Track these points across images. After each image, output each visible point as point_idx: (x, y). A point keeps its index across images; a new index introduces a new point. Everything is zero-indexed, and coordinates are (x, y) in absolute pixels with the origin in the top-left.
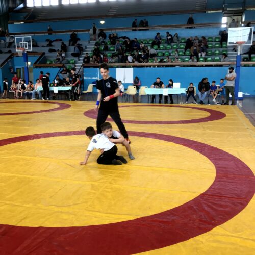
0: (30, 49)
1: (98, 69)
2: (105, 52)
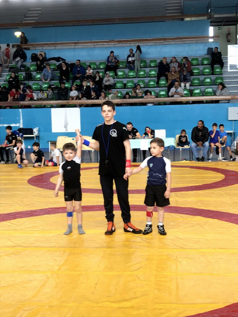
1: (20, 110)
2: (28, 82)
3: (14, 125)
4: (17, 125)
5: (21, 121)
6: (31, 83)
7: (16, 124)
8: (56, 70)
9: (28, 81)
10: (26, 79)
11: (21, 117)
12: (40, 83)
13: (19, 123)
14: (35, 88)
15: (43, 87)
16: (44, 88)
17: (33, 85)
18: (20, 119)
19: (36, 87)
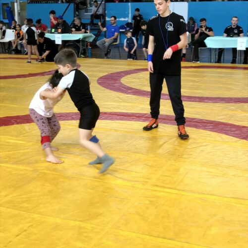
1: (130, 4)
3: (122, 19)
4: (126, 19)
5: (130, 15)
7: (125, 18)
11: (130, 11)
13: (128, 17)
18: (128, 14)
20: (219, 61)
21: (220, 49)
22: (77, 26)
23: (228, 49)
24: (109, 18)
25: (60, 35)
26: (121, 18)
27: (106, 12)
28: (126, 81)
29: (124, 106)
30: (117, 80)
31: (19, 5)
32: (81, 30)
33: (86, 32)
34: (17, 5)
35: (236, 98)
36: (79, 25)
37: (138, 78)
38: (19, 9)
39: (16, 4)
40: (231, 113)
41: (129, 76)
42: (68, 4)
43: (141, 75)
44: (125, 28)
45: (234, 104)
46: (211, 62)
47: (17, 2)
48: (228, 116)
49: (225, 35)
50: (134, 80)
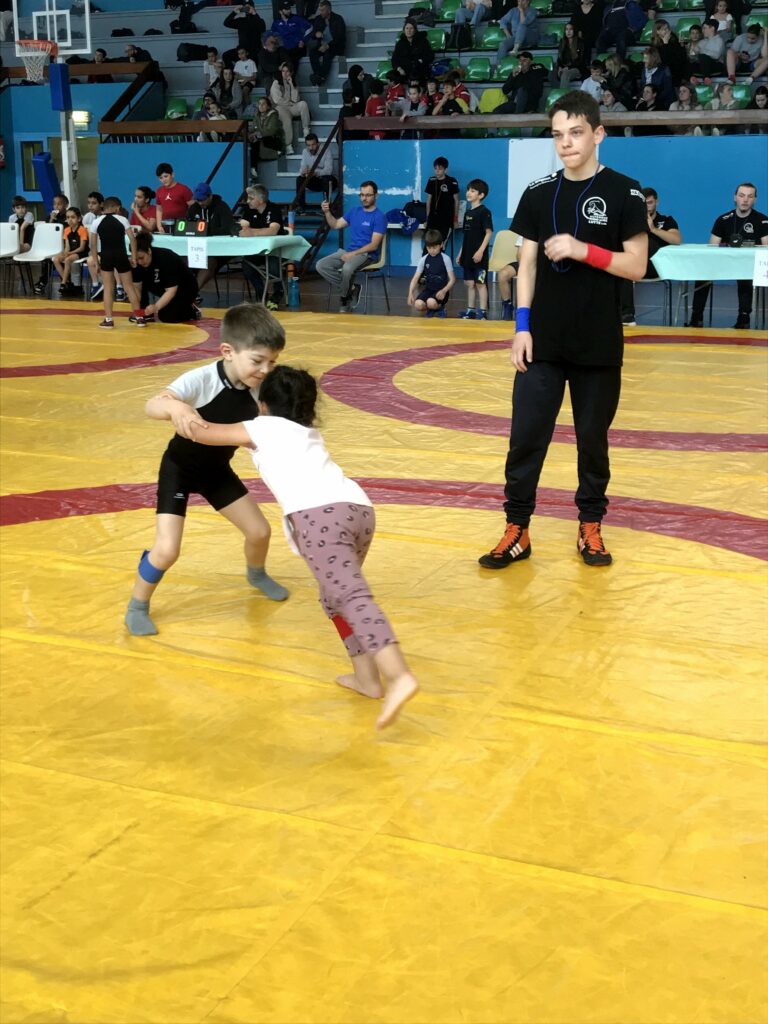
0: (84, 46)
1: (417, 144)
2: (457, 54)
3: (394, 191)
4: (406, 192)
5: (418, 178)
6: (465, 58)
7: (402, 187)
8: (548, 16)
9: (459, 51)
10: (453, 46)
11: (418, 167)
12: (493, 57)
13: (412, 185)
14: (475, 74)
15: (501, 71)
16: (503, 74)
17: (470, 64)
18: (413, 175)
19: (479, 70)
20: (696, 321)
21: (698, 283)
22: (255, 211)
23: (724, 284)
24: (351, 187)
25: (203, 241)
26: (390, 187)
27: (344, 169)
28: (409, 381)
29: (406, 459)
30: (382, 379)
31: (74, 147)
32: (268, 226)
33: (282, 232)
34: (69, 149)
35: (753, 437)
36: (261, 210)
37: (448, 375)
38: (74, 159)
39: (64, 144)
40: (739, 481)
41: (417, 367)
42: (227, 144)
43: (456, 365)
44: (404, 220)
45: (747, 454)
46: (671, 324)
47: (68, 139)
48: (730, 491)
49: (717, 239)
50: (434, 380)
